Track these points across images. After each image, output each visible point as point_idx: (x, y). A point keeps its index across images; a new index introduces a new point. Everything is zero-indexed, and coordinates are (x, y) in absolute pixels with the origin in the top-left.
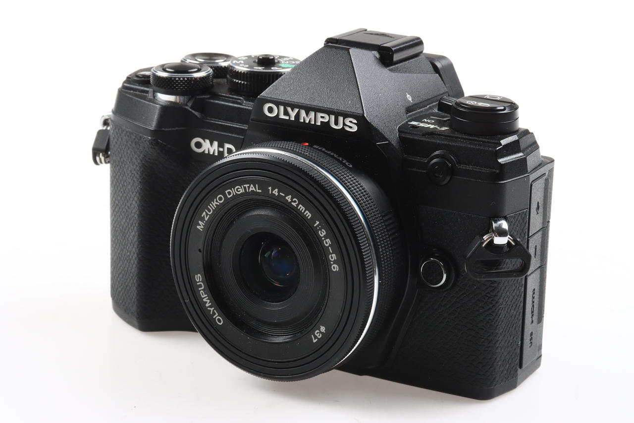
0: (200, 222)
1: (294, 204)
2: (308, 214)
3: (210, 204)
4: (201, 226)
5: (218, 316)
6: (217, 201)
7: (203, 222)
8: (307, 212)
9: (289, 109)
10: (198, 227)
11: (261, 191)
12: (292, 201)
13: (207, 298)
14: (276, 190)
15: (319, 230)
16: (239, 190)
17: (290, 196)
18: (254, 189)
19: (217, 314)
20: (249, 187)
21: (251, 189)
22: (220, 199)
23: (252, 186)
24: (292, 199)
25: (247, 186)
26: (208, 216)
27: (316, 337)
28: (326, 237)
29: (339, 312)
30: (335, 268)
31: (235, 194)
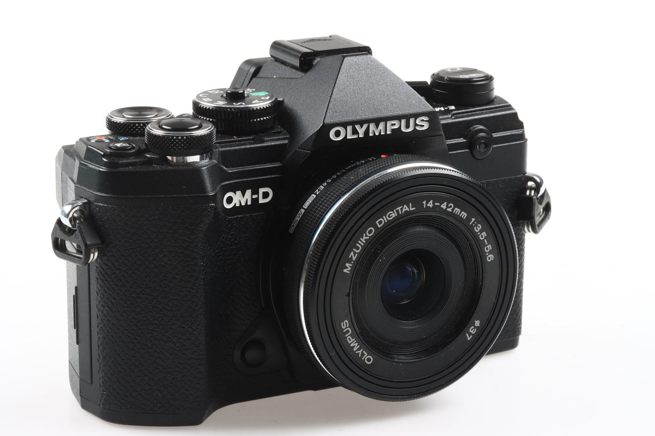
0: (347, 265)
1: (449, 210)
2: (464, 215)
3: (359, 242)
4: (348, 268)
5: (367, 355)
6: (366, 236)
7: (351, 263)
8: (463, 212)
9: (357, 127)
10: (345, 271)
11: (414, 208)
12: (448, 207)
13: (355, 341)
14: (431, 202)
15: (475, 226)
16: (390, 216)
17: (445, 203)
18: (407, 209)
19: (366, 354)
20: (402, 209)
21: (404, 210)
22: (370, 232)
23: (405, 206)
24: (447, 206)
25: (399, 208)
26: (357, 254)
27: (470, 334)
28: (481, 231)
29: (494, 300)
30: (490, 258)
31: (386, 221)
